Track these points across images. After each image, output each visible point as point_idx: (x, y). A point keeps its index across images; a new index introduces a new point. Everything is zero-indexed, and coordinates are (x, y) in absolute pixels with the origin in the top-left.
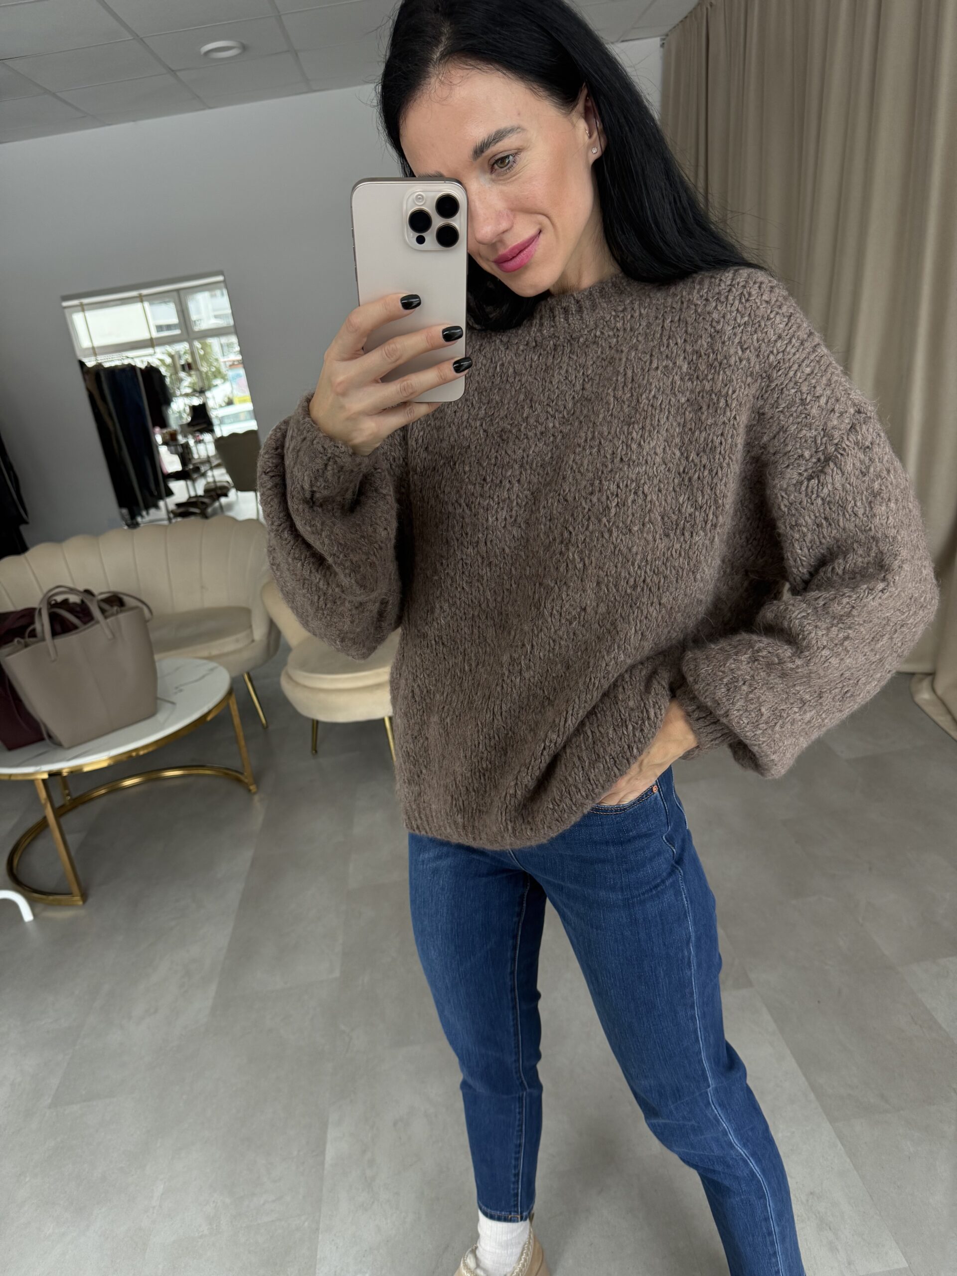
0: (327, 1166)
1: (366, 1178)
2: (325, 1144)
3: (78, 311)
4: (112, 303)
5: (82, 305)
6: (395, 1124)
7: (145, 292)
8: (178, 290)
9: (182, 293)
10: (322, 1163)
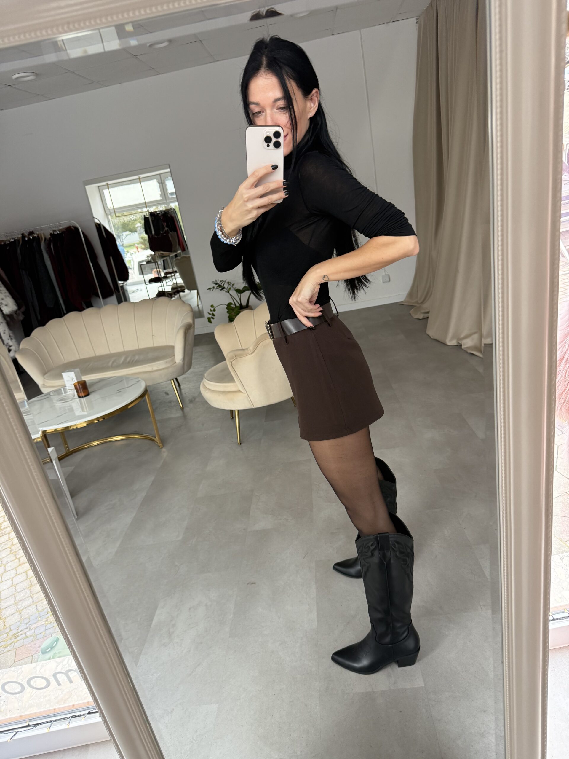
0: (152, 626)
1: (169, 632)
2: (154, 616)
3: (106, 189)
4: (125, 183)
5: (108, 185)
6: (190, 609)
7: (142, 176)
8: (160, 174)
9: (162, 175)
10: (150, 625)
